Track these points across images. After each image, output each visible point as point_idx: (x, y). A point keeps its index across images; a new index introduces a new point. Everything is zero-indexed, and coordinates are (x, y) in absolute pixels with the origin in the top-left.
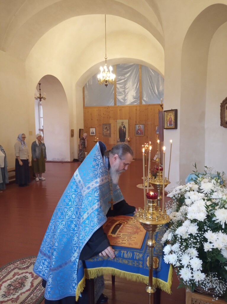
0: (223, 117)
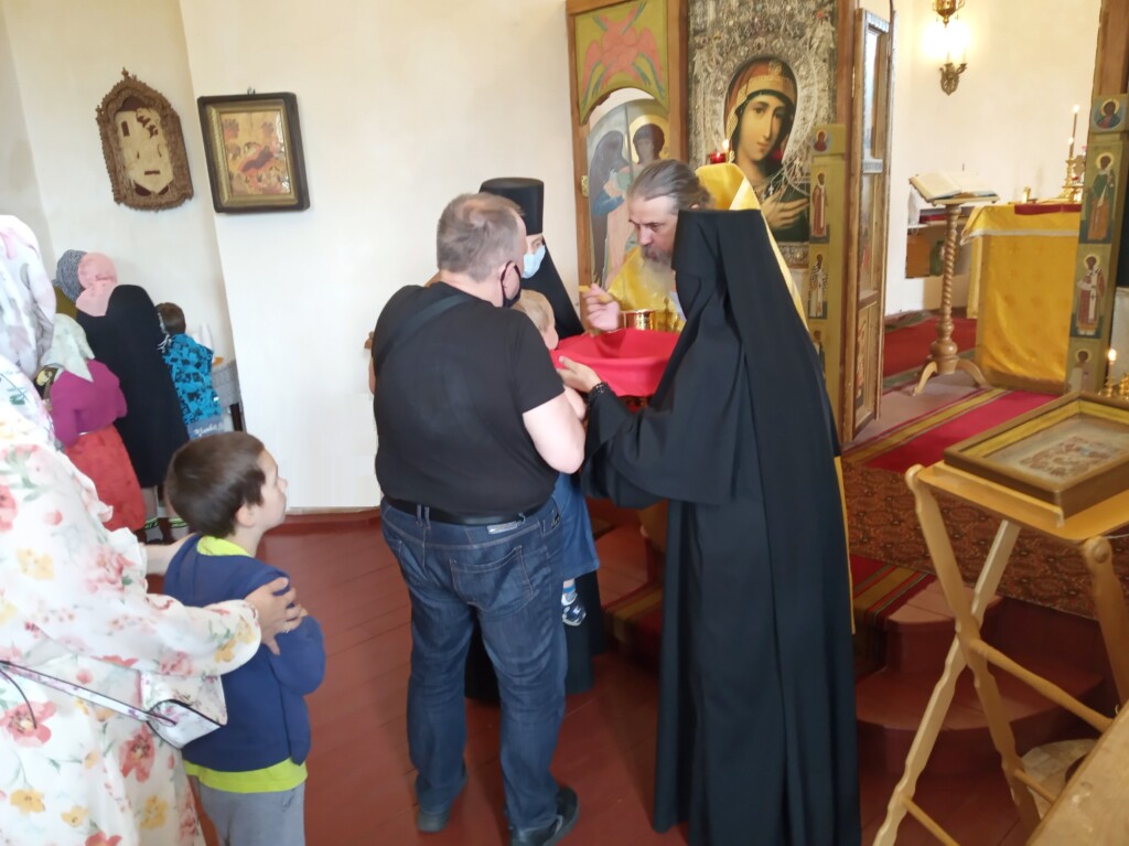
0: (118, 168)
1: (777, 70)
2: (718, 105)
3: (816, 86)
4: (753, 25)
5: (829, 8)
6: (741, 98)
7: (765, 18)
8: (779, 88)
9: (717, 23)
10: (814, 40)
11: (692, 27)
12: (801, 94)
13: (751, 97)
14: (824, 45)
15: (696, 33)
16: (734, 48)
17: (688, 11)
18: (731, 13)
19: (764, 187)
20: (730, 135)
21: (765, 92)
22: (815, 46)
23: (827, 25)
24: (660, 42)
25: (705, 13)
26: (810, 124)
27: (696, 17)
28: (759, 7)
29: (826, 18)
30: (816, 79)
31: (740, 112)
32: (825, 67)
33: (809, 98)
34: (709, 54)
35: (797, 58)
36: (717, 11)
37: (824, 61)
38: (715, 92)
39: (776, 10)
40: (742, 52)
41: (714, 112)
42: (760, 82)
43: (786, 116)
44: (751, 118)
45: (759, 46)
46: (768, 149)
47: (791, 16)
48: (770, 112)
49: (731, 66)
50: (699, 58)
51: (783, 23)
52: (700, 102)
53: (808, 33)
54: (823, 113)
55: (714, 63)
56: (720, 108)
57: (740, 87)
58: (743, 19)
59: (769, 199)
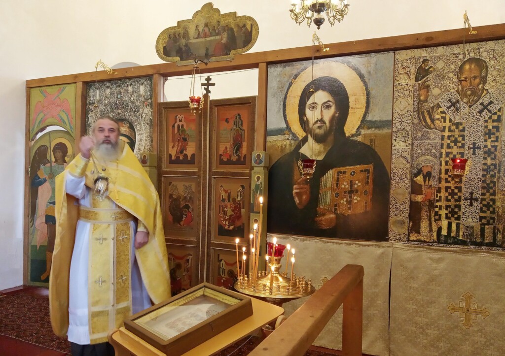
1: (127, 125)
3: (144, 135)
4: (116, 104)
5: (149, 101)
7: (122, 102)
8: (128, 134)
9: (100, 100)
10: (143, 114)
11: (88, 101)
12: (138, 138)
14: (147, 117)
15: (90, 104)
17: (87, 94)
18: (107, 97)
21: (122, 135)
22: (144, 117)
23: (149, 108)
24: (72, 106)
25: (95, 96)
26: (142, 152)
27: (90, 97)
28: (119, 96)
29: (149, 106)
30: (144, 132)
32: (148, 127)
33: (141, 140)
34: (96, 114)
35: (136, 121)
36: (100, 96)
37: (148, 124)
39: (127, 99)
45: (119, 114)
47: (133, 102)
50: (91, 115)
51: (130, 105)
53: (141, 112)
54: (147, 147)
58: (111, 100)
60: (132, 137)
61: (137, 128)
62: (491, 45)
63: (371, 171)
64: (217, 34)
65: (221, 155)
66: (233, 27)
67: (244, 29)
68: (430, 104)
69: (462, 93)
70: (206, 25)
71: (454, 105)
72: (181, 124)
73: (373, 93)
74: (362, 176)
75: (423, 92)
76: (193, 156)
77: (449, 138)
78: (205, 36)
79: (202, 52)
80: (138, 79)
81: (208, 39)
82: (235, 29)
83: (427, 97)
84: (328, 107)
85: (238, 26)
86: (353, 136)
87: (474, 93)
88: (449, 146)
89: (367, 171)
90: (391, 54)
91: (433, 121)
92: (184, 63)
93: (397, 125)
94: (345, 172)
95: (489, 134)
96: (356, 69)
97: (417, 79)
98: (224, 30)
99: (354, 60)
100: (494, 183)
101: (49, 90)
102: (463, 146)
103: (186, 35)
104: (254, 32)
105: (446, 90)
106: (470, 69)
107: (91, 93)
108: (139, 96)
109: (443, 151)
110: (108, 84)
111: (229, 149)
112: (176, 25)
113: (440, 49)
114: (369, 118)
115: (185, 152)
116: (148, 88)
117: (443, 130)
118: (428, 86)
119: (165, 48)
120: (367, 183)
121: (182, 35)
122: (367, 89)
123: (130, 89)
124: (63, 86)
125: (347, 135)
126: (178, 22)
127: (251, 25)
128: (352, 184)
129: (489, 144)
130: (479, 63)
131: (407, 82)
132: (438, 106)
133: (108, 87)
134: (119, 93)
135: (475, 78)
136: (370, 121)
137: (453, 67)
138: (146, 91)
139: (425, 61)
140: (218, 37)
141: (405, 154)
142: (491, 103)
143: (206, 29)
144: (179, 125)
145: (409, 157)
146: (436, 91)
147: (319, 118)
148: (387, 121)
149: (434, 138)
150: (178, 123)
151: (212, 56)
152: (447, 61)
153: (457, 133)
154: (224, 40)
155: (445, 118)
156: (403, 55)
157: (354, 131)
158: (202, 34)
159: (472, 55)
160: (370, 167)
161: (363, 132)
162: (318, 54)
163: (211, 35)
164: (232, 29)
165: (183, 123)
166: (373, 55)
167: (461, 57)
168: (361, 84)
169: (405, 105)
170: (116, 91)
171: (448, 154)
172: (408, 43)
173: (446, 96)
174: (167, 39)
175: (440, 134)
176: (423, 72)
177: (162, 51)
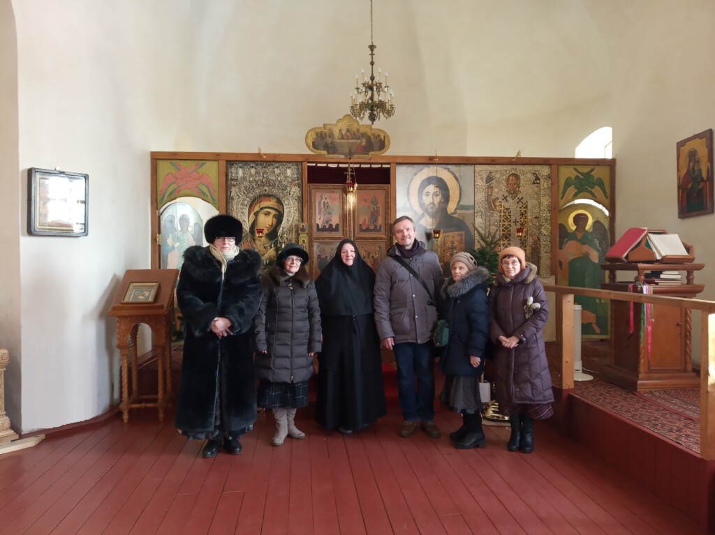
1: (275, 200)
2: (244, 210)
3: (293, 208)
4: (262, 182)
5: (297, 182)
6: (257, 209)
7: (268, 181)
8: (276, 207)
9: (244, 178)
10: (291, 192)
11: (230, 177)
12: (286, 211)
13: (262, 209)
14: (295, 194)
15: (232, 180)
16: (253, 189)
17: (228, 171)
18: (251, 175)
19: (269, 244)
20: (251, 223)
21: (268, 208)
22: (292, 194)
23: (297, 188)
25: (237, 173)
26: (291, 222)
27: (232, 173)
28: (265, 176)
30: (293, 206)
31: (256, 214)
32: (296, 202)
33: (290, 212)
34: (240, 189)
35: (284, 197)
36: (244, 174)
37: (296, 200)
38: (242, 204)
39: (274, 178)
40: (258, 191)
41: (243, 213)
42: (265, 203)
43: (279, 217)
44: (262, 218)
45: (266, 190)
46: (271, 230)
47: (281, 182)
48: (271, 216)
49: (251, 195)
50: (234, 191)
51: (277, 183)
52: (235, 207)
53: (289, 189)
54: (296, 218)
55: (242, 193)
56: (246, 211)
57: (256, 205)
58: (257, 178)
59: (272, 249)
60: (281, 210)
61: (285, 203)
62: (522, 167)
63: (464, 235)
64: (358, 139)
65: (361, 225)
66: (370, 135)
67: (378, 138)
68: (494, 197)
69: (509, 192)
70: (348, 130)
71: (505, 198)
72: (326, 201)
73: (463, 189)
74: (458, 238)
75: (490, 190)
76: (337, 225)
77: (504, 216)
78: (348, 138)
79: (346, 150)
80: (285, 164)
81: (350, 141)
82: (372, 137)
83: (492, 193)
84: (437, 195)
85: (374, 135)
86: (453, 214)
87: (514, 192)
88: (504, 221)
89: (461, 235)
90: (473, 166)
91: (495, 206)
92: (331, 156)
93: (477, 208)
94: (448, 236)
95: (522, 214)
96: (452, 173)
97: (487, 183)
98: (363, 137)
99: (452, 168)
100: (525, 240)
101: (182, 163)
102: (510, 221)
103: (331, 135)
104: (386, 142)
105: (501, 190)
106: (512, 180)
107: (233, 170)
108: (286, 177)
109: (501, 224)
110: (253, 165)
111: (367, 220)
112: (322, 126)
113: (498, 166)
114: (461, 203)
115: (330, 223)
116: (295, 172)
117: (501, 212)
118: (492, 187)
119: (313, 143)
120: (462, 242)
121: (328, 135)
122: (459, 186)
123: (277, 171)
124: (202, 162)
125: (449, 213)
126: (324, 125)
127: (384, 137)
128: (453, 243)
129: (522, 220)
130: (516, 176)
131: (481, 183)
132: (498, 199)
133: (252, 167)
134: (265, 173)
135: (515, 184)
136: (462, 206)
137: (504, 177)
138: (293, 174)
139: (490, 172)
140: (359, 141)
141: (482, 225)
142: (522, 198)
143: (348, 134)
144: (324, 203)
145: (483, 227)
146: (496, 190)
147: (432, 201)
148: (471, 206)
149: (496, 216)
150: (324, 200)
151: (354, 154)
152: (502, 174)
153: (507, 214)
154: (364, 144)
155: (501, 205)
156: (478, 168)
157: (453, 211)
158: (345, 138)
159: (513, 172)
160: (463, 233)
161: (458, 211)
162: (430, 162)
163: (352, 139)
164: (369, 137)
165: (328, 200)
166: (462, 166)
167: (508, 172)
168: (456, 183)
169: (481, 197)
170: (261, 172)
171: (503, 225)
172: (482, 161)
173: (501, 193)
174: (315, 137)
175: (499, 214)
176: (489, 179)
177: (311, 144)
